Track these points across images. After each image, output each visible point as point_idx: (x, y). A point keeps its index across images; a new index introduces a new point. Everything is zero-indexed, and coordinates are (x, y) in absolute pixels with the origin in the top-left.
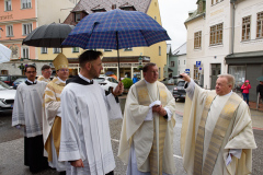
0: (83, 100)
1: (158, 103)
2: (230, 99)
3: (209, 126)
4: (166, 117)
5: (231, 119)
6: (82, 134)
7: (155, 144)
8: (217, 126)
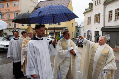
0: (37, 47)
1: (72, 48)
2: (105, 47)
3: (95, 59)
4: (75, 55)
5: (106, 56)
6: (36, 63)
7: (70, 68)
8: (99, 59)
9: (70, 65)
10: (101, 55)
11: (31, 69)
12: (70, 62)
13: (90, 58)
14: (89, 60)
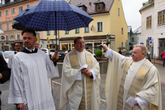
0: (25, 64)
1: (86, 66)
2: (143, 65)
4: (92, 77)
6: (24, 87)
7: (83, 98)
8: (131, 86)
9: (84, 93)
10: (135, 77)
11: (14, 95)
12: (83, 88)
13: (119, 83)
14: (118, 86)
